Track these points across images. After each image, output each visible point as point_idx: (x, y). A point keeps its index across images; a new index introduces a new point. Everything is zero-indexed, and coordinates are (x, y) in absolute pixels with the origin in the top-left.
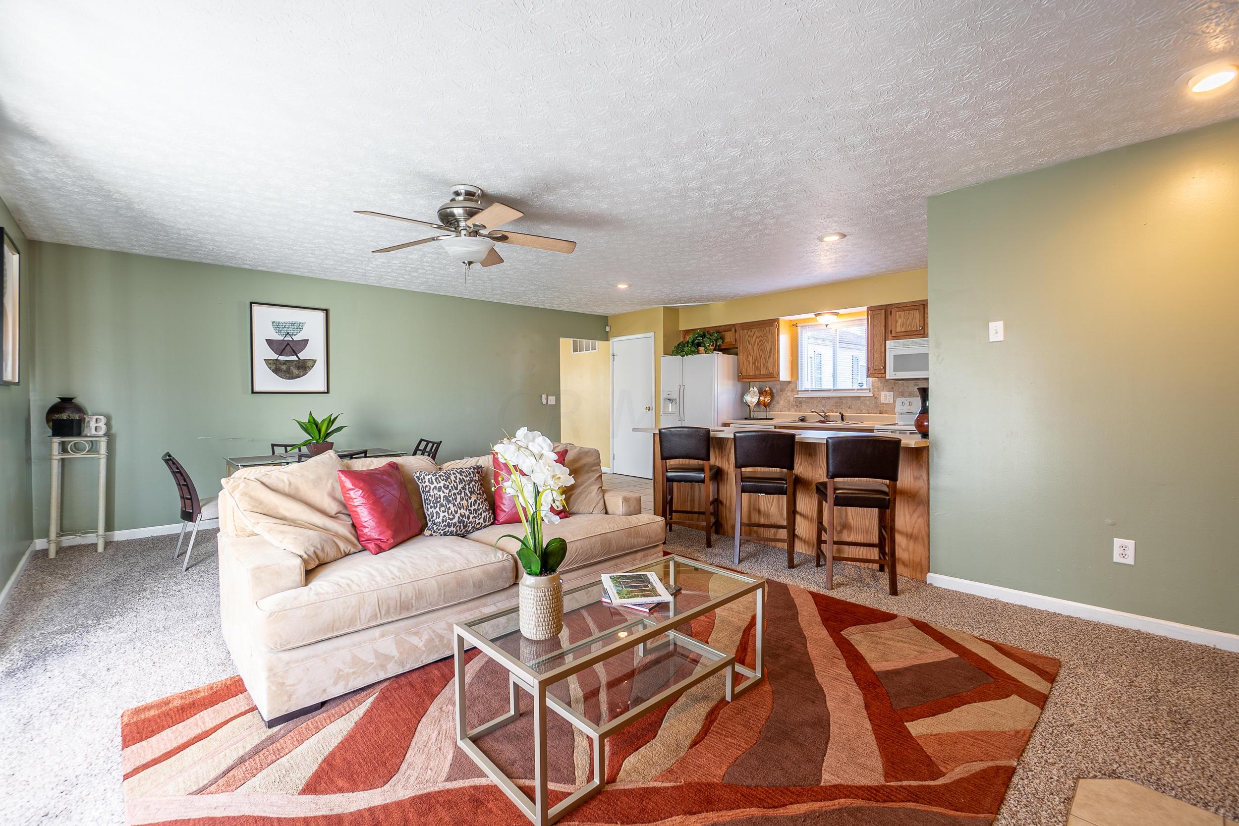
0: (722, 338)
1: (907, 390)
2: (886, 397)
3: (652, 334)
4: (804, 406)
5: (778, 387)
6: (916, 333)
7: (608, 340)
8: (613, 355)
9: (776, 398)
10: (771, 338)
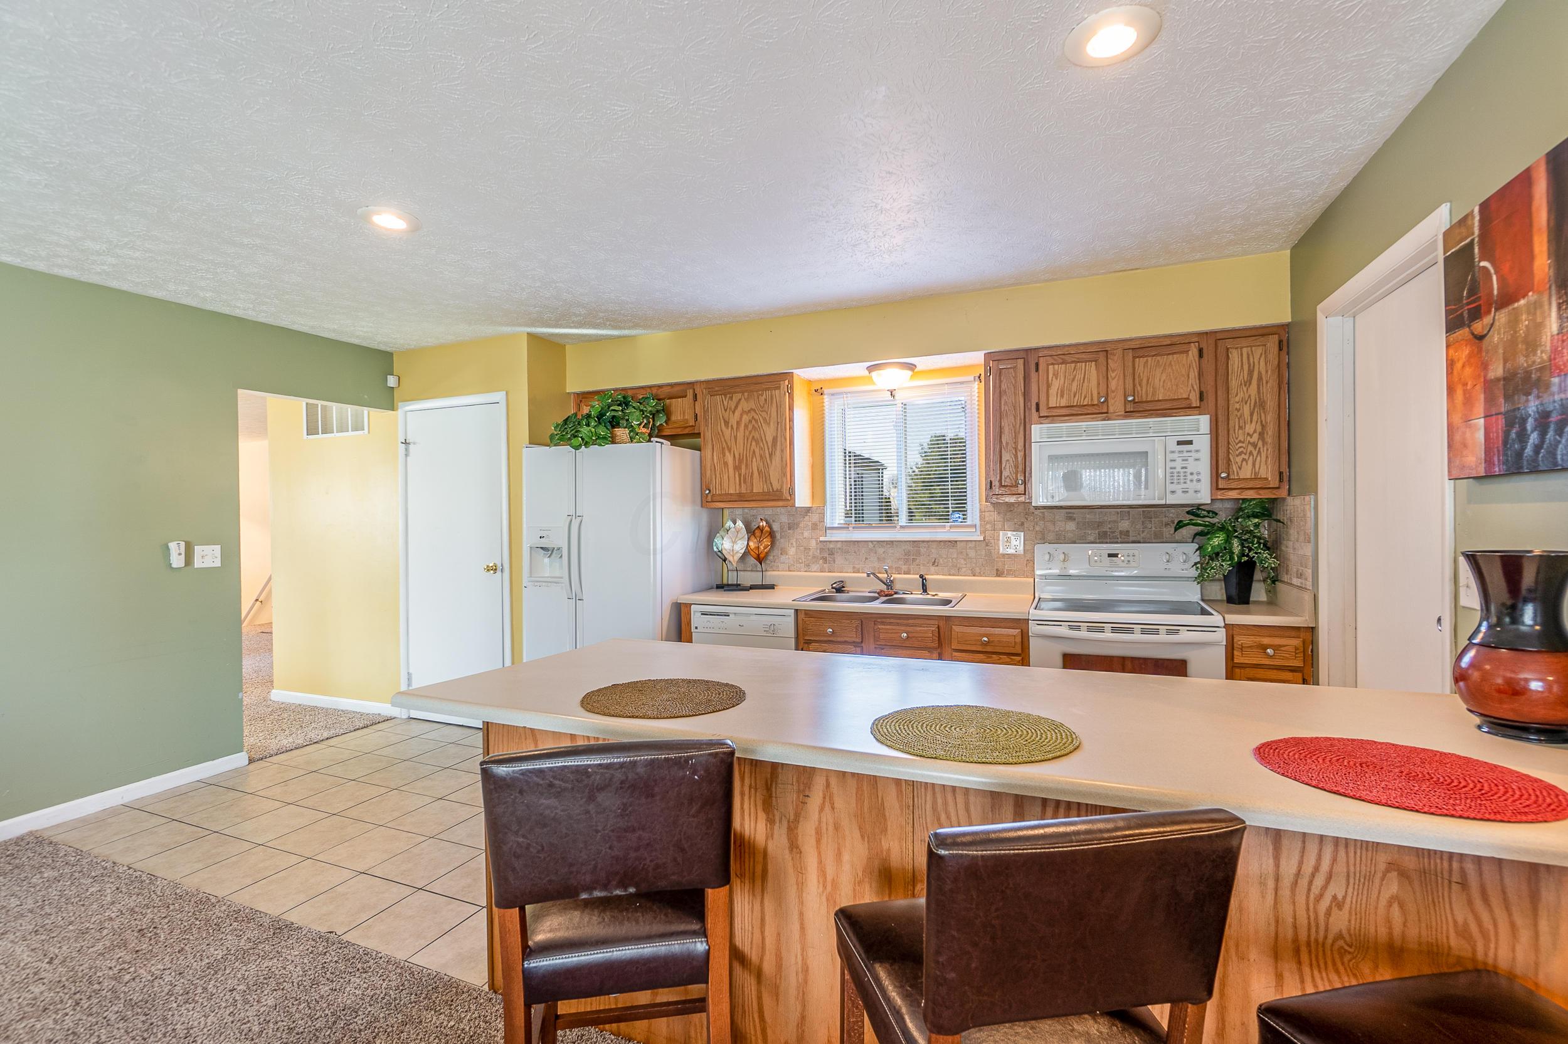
0: (666, 411)
1: (1051, 528)
2: (1012, 542)
3: (500, 396)
4: (839, 560)
5: (784, 519)
6: (1092, 410)
7: (392, 408)
8: (406, 443)
9: (781, 542)
10: (774, 414)
